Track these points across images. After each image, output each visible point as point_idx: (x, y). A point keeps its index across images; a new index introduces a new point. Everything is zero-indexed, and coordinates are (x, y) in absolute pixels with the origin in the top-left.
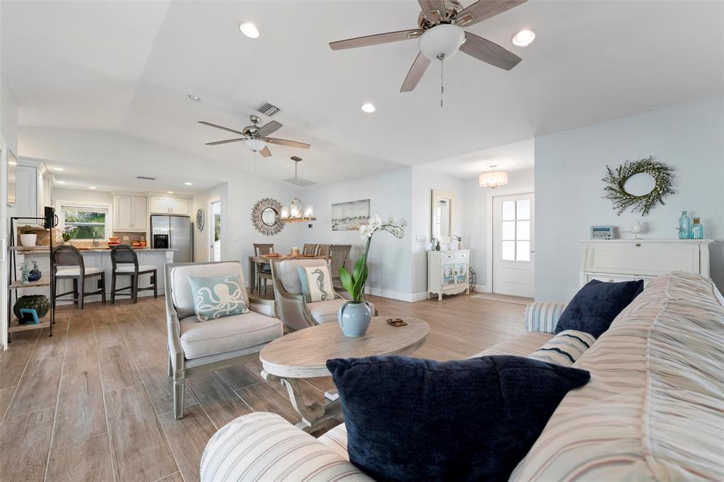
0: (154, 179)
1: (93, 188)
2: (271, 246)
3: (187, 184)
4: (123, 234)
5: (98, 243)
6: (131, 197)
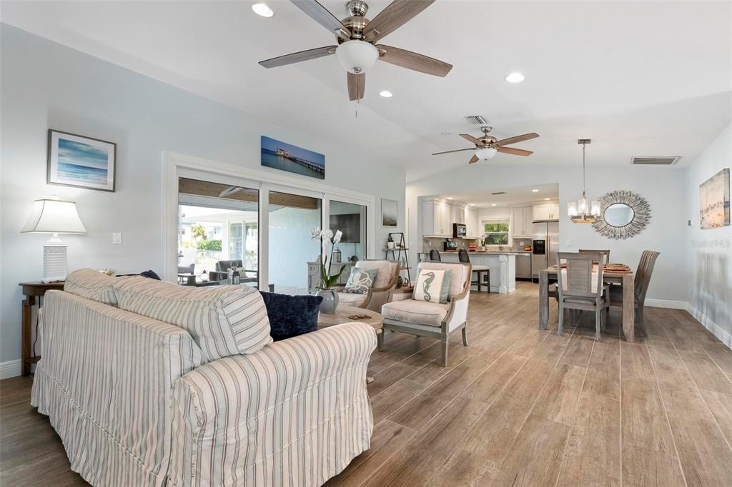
0: (503, 193)
1: (494, 205)
2: (607, 252)
3: (534, 191)
4: (519, 240)
5: (503, 248)
6: (523, 207)
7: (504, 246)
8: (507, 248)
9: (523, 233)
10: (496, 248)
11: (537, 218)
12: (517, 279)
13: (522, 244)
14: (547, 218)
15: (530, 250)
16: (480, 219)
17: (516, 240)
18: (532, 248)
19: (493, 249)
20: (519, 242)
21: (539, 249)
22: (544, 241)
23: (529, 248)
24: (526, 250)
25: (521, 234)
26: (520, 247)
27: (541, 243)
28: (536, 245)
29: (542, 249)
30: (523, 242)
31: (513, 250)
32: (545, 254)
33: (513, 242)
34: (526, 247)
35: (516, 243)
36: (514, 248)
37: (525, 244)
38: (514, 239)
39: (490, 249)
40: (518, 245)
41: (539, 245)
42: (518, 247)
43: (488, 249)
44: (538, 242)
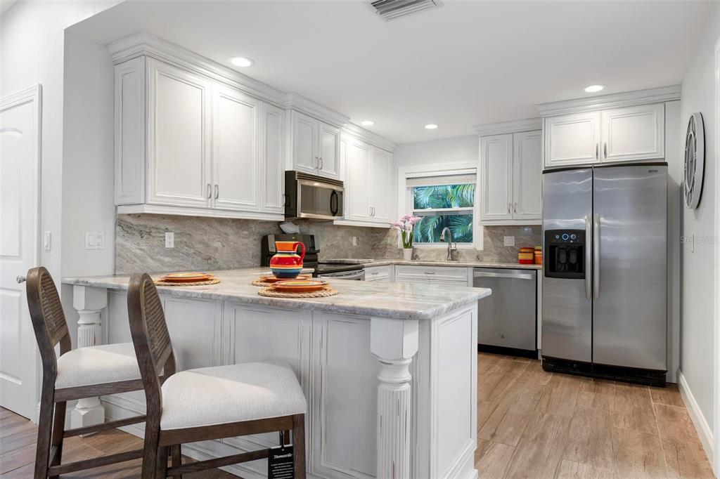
4: (502, 232)
5: (458, 252)
6: (513, 133)
7: (460, 246)
8: (468, 252)
9: (512, 208)
10: (439, 252)
11: (556, 157)
12: (483, 349)
13: (509, 241)
14: (588, 157)
15: (533, 262)
17: (494, 231)
18: (540, 255)
19: (432, 256)
20: (502, 235)
21: (563, 257)
22: (581, 234)
23: (532, 255)
24: (523, 262)
25: (506, 213)
26: (504, 253)
27: (570, 239)
28: (556, 247)
29: (573, 259)
30: (511, 235)
31: (486, 258)
32: (584, 277)
33: (485, 237)
34: (523, 250)
35: (492, 240)
36: (487, 255)
37: (521, 242)
38: (487, 227)
39: (425, 257)
40: (499, 244)
41: (564, 247)
42: (500, 254)
43: (421, 255)
44: (561, 237)
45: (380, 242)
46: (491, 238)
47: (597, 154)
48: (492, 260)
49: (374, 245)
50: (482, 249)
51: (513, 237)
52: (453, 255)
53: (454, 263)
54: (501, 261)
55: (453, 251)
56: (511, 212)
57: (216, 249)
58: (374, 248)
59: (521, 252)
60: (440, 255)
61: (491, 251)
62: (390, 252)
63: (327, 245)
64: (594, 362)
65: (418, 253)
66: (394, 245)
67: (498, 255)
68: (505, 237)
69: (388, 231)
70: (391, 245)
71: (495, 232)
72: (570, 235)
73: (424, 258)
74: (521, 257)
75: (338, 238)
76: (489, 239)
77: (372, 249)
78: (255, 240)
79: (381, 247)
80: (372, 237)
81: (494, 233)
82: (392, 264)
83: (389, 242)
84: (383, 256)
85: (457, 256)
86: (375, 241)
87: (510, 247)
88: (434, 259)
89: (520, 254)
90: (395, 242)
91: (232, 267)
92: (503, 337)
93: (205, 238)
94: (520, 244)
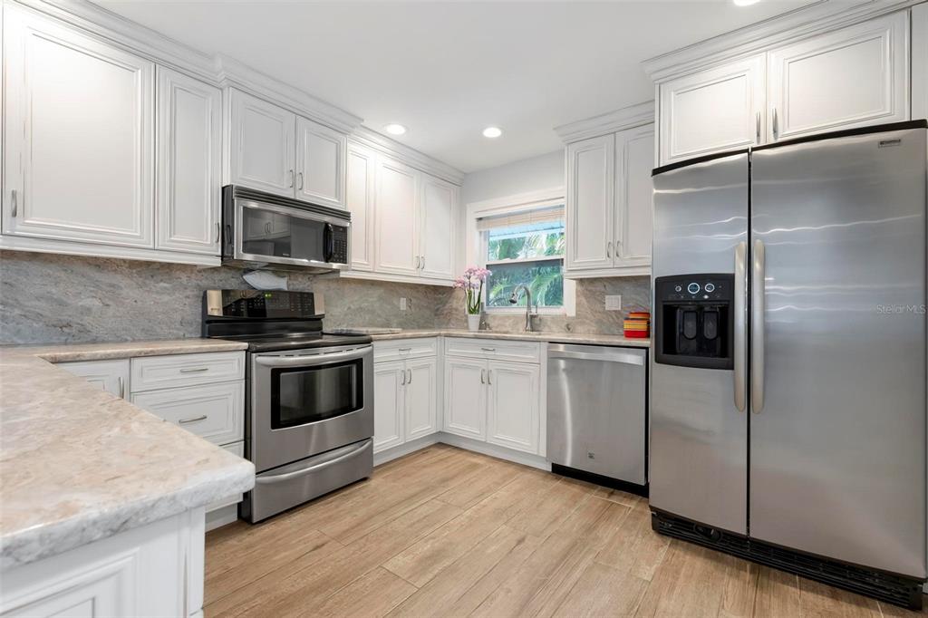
4: (603, 289)
5: (540, 320)
6: (615, 133)
7: (543, 311)
8: (555, 319)
9: (614, 249)
10: (516, 320)
11: (679, 150)
12: (561, 471)
13: (613, 303)
15: (646, 333)
16: (473, 212)
17: (590, 287)
18: (652, 322)
19: (507, 324)
20: (603, 294)
21: (690, 328)
22: (725, 282)
23: (645, 323)
24: (630, 334)
25: (604, 257)
26: (605, 321)
27: (703, 292)
28: (677, 308)
29: (710, 330)
30: (616, 293)
31: (580, 328)
32: (731, 366)
33: (578, 296)
34: (631, 317)
35: (588, 302)
36: (582, 323)
37: (631, 304)
38: (581, 281)
39: (498, 325)
40: (598, 307)
41: (692, 308)
42: (599, 322)
43: (492, 323)
44: (685, 289)
45: (444, 305)
46: (586, 297)
47: (758, 135)
48: (589, 330)
49: (437, 310)
50: (574, 314)
51: (619, 297)
52: (533, 322)
53: (534, 335)
54: (601, 333)
55: (532, 317)
56: (611, 255)
57: (88, 310)
58: (437, 313)
59: (627, 319)
60: (517, 323)
61: (587, 318)
62: (457, 319)
63: (349, 308)
64: (752, 535)
65: (490, 321)
66: (460, 309)
67: (597, 323)
68: (607, 297)
69: (454, 291)
70: (456, 310)
71: (593, 289)
72: (702, 285)
73: (497, 327)
74: (629, 326)
75: (371, 300)
76: (584, 301)
77: (436, 315)
78: (188, 297)
79: (445, 312)
80: (435, 299)
81: (590, 291)
82: (440, 335)
83: (455, 305)
84: (447, 324)
85: (539, 325)
86: (438, 304)
87: (615, 311)
88: (509, 329)
89: (626, 322)
90: (461, 306)
91: (129, 338)
92: (591, 457)
93: (54, 291)
94: (629, 307)
